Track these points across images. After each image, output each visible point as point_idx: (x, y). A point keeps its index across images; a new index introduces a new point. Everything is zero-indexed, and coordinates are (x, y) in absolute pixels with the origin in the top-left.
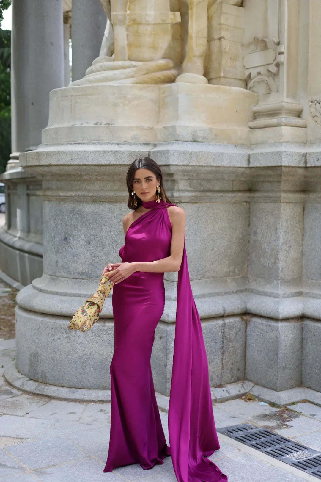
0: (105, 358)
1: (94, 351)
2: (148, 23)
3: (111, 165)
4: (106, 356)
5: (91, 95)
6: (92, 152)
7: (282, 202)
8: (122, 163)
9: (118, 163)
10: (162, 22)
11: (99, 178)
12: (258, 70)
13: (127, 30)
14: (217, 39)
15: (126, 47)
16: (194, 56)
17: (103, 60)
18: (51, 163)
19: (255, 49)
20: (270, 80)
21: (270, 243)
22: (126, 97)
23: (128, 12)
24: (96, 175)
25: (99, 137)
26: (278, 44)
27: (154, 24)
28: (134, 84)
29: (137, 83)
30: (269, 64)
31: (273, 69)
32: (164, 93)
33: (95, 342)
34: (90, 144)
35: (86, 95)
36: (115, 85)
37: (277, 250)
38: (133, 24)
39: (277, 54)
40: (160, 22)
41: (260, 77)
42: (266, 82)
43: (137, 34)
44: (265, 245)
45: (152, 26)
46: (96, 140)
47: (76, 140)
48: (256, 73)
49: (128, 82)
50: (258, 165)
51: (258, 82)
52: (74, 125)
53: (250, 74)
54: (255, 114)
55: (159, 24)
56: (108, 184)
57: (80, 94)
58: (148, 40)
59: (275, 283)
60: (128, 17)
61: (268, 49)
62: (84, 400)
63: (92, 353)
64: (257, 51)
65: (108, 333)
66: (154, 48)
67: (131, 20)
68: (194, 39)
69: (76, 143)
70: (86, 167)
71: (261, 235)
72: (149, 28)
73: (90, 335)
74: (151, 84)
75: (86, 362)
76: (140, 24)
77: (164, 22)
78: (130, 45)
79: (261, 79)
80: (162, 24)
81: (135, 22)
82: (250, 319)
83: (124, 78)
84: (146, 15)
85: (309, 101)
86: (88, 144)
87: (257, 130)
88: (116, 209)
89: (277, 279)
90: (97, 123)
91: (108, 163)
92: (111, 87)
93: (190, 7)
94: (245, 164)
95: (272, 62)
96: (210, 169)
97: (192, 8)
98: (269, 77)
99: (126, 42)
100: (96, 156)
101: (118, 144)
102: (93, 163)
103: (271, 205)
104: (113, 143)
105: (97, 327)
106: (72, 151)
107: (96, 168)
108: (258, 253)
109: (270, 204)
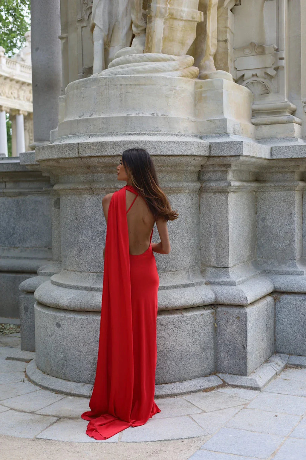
0: (184, 348)
1: (174, 343)
2: (182, 19)
3: (184, 156)
4: (186, 347)
5: (145, 85)
6: (166, 142)
7: (296, 190)
8: (192, 154)
9: (189, 154)
10: (191, 19)
11: (162, 169)
12: (254, 72)
13: (165, 23)
14: (222, 41)
15: (162, 41)
16: (210, 55)
17: (135, 52)
18: (119, 153)
19: (250, 53)
20: (267, 82)
21: (283, 227)
22: (175, 89)
23: (168, 6)
24: (160, 166)
25: (157, 128)
26: (277, 50)
27: (185, 20)
28: (180, 77)
29: (182, 77)
30: (266, 68)
31: (272, 72)
32: (201, 87)
33: (175, 333)
34: (151, 134)
35: (139, 85)
36: (167, 77)
37: (292, 233)
38: (171, 18)
39: (278, 59)
40: (190, 19)
41: (255, 78)
42: (263, 83)
43: (172, 28)
44: (277, 229)
45: (184, 22)
46: (155, 131)
47: (134, 130)
48: (251, 75)
49: (176, 75)
50: (283, 157)
51: (252, 83)
52: (128, 115)
53: (243, 75)
54: (254, 112)
55: (189, 21)
56: (167, 175)
57: (131, 83)
58: (179, 35)
59: (291, 262)
60: (168, 11)
61: (265, 54)
62: (176, 394)
63: (173, 346)
64: (251, 55)
65: (187, 324)
66: (182, 43)
67: (170, 14)
68: (210, 38)
69: (136, 134)
70: (157, 158)
71: (271, 220)
72: (181, 23)
73: (170, 328)
74: (190, 78)
75: (167, 356)
76: (175, 19)
77: (194, 20)
78: (165, 39)
79: (256, 80)
80: (192, 21)
81: (172, 17)
82: (278, 297)
83: (171, 71)
84: (182, 11)
85: (302, 102)
86: (149, 134)
87: (263, 126)
88: (173, 200)
89: (292, 259)
90: (153, 114)
91: (181, 153)
92: (163, 78)
93: (208, 8)
94: (268, 157)
95: (271, 66)
96: (254, 160)
97: (209, 10)
98: (265, 79)
99: (162, 36)
100: (169, 146)
101: (177, 135)
102: (167, 154)
103: (284, 194)
104: (172, 135)
105: (177, 319)
106: (146, 141)
107: (167, 158)
108: (268, 237)
109: (282, 193)
